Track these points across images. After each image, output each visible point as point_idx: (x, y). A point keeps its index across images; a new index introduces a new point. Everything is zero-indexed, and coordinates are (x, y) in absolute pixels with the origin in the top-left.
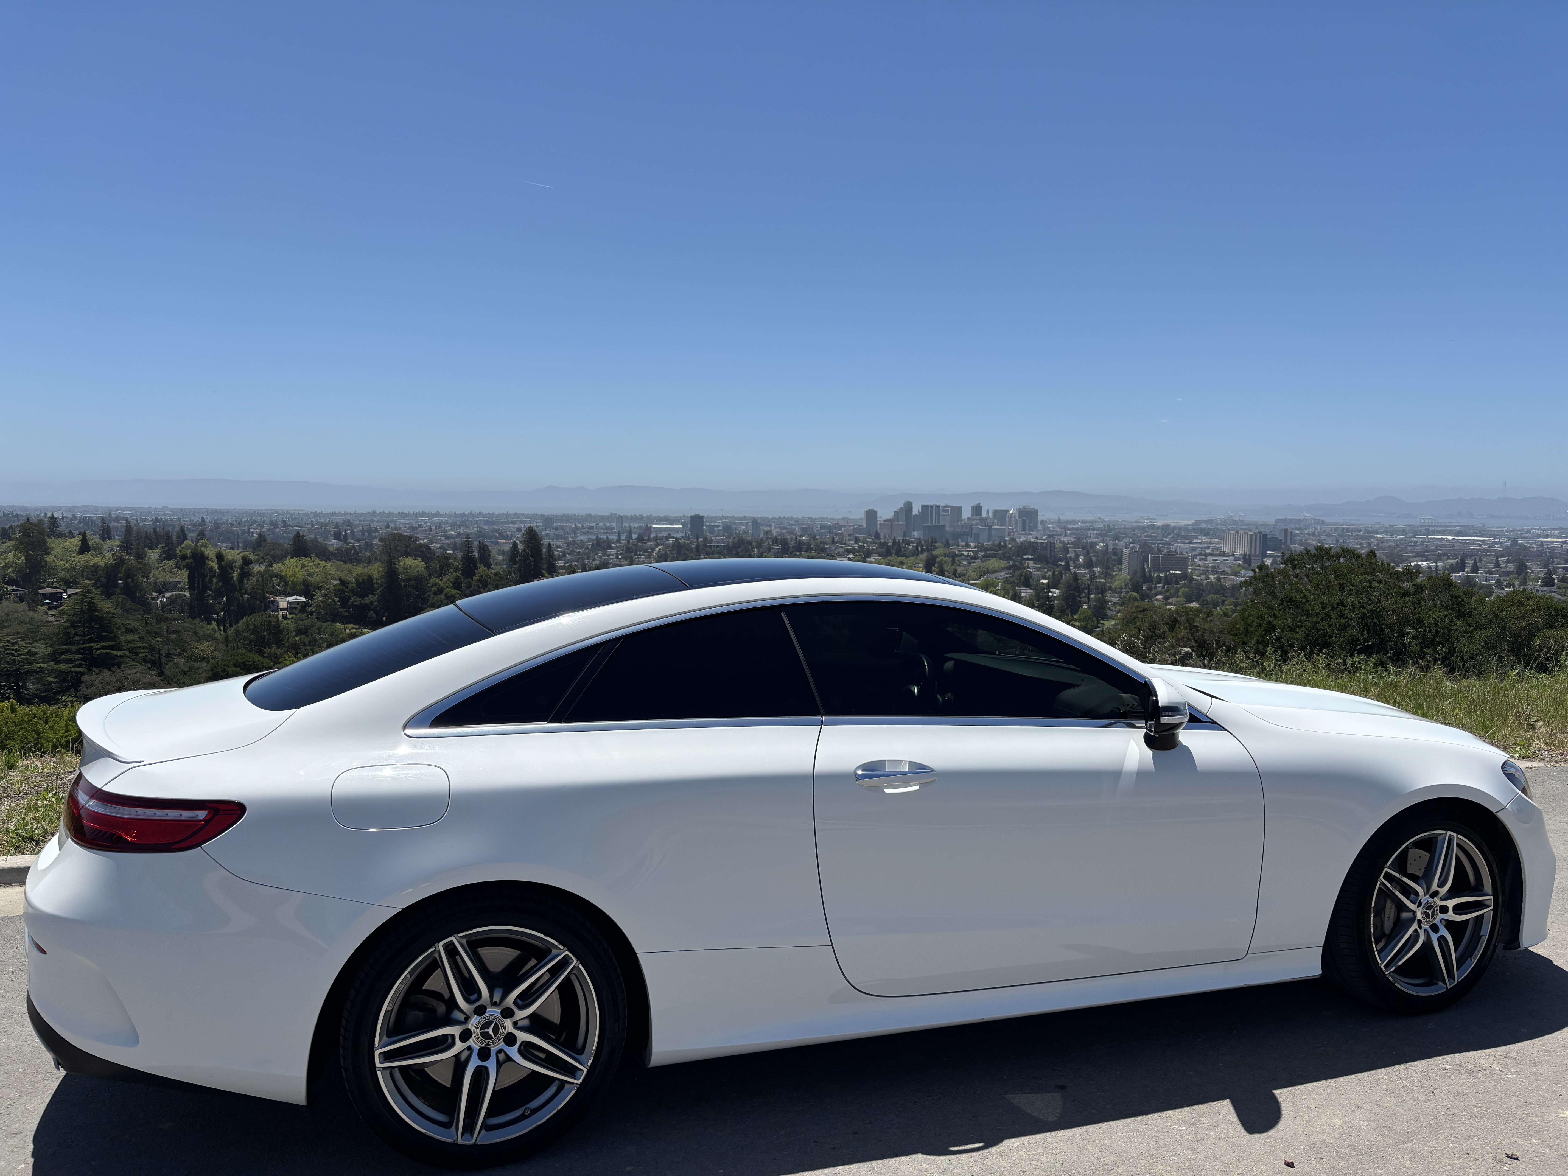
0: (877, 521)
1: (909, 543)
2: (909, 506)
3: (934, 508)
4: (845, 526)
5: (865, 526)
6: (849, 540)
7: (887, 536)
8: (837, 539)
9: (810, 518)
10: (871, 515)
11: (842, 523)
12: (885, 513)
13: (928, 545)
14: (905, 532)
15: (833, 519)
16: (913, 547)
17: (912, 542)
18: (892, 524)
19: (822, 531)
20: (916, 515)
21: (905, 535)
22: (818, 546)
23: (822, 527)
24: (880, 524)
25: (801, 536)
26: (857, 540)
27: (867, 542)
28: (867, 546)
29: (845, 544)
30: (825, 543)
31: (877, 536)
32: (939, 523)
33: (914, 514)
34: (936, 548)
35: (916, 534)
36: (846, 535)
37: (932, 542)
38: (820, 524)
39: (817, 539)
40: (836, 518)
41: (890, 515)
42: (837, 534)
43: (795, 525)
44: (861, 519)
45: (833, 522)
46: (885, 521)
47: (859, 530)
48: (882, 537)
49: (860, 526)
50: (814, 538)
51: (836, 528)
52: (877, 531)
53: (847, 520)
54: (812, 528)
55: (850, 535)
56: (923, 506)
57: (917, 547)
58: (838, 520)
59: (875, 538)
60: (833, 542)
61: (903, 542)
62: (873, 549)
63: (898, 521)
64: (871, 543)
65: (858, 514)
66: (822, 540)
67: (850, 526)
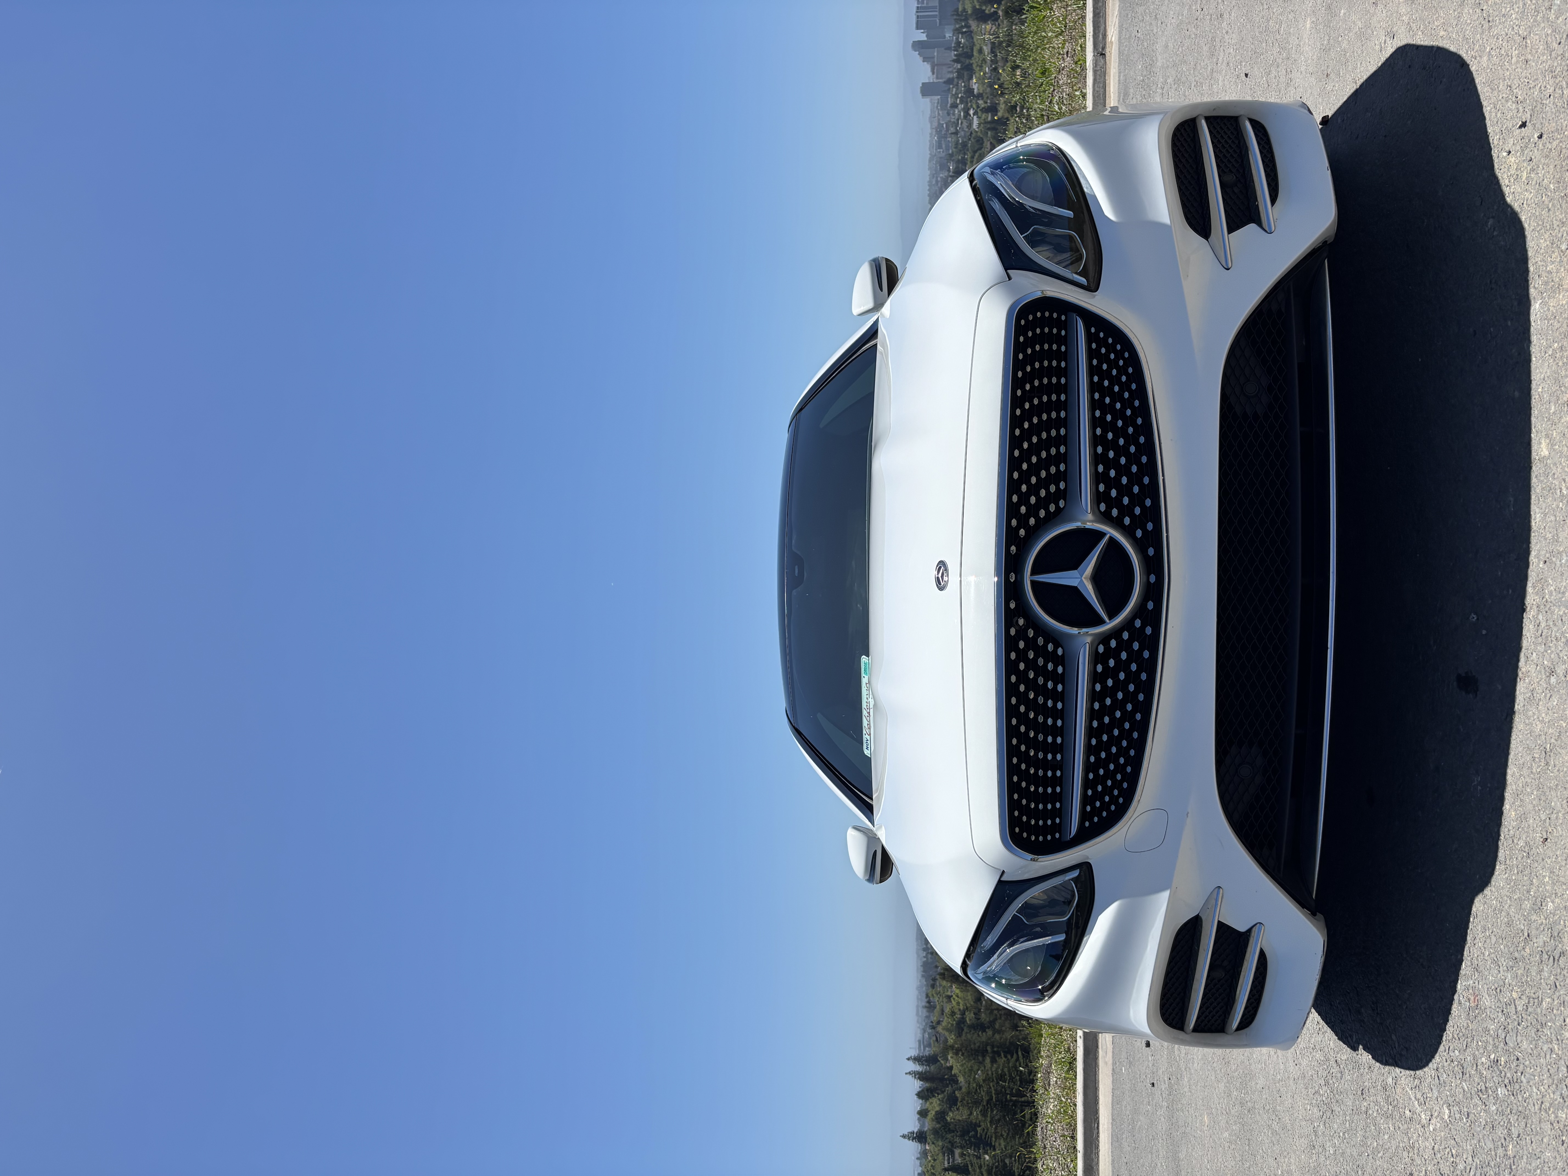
0: (933, 83)
1: (958, 43)
2: (918, 46)
3: (920, 14)
4: (939, 120)
5: (939, 97)
6: (954, 114)
7: (950, 69)
8: (952, 130)
9: (930, 161)
10: (927, 90)
11: (935, 124)
12: (925, 73)
13: (961, 20)
14: (946, 49)
15: (931, 134)
16: (962, 37)
17: (957, 39)
18: (937, 65)
19: (944, 146)
20: (927, 36)
21: (949, 48)
22: (960, 151)
23: (940, 147)
24: (937, 78)
25: (949, 170)
26: (954, 106)
27: (957, 94)
28: (961, 93)
29: (958, 120)
30: (957, 143)
31: (950, 81)
32: (935, 7)
33: (925, 39)
34: (964, 10)
35: (948, 35)
36: (948, 119)
37: (958, 15)
38: (936, 150)
39: (953, 152)
40: (929, 131)
41: (927, 67)
42: (948, 129)
43: (937, 177)
44: (931, 102)
45: (934, 133)
46: (933, 73)
47: (943, 104)
48: (951, 76)
49: (938, 103)
50: (951, 155)
51: (941, 131)
52: (945, 82)
53: (932, 117)
54: (941, 158)
55: (948, 114)
56: (917, 28)
57: (963, 33)
58: (932, 128)
59: (953, 84)
60: (956, 133)
61: (957, 51)
62: (965, 86)
63: (933, 58)
64: (957, 89)
65: (926, 104)
66: (954, 146)
67: (939, 114)
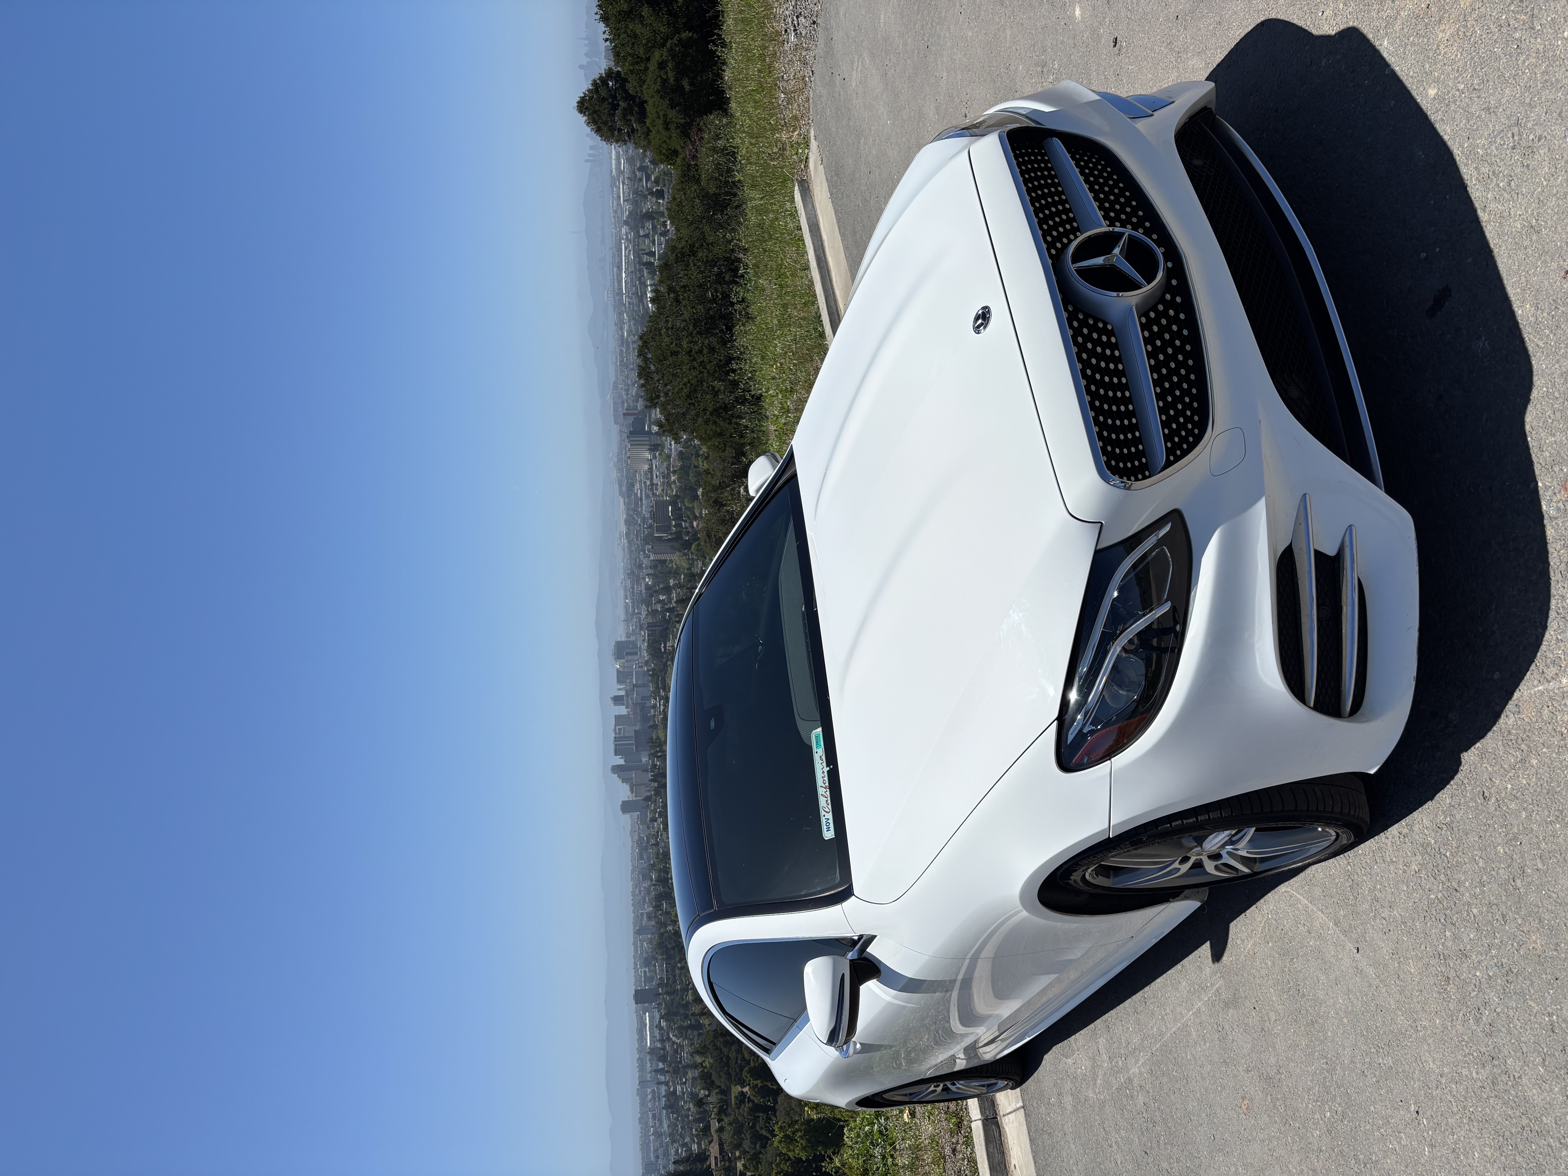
0: (633, 800)
1: (654, 766)
2: (616, 769)
3: (617, 743)
4: (639, 834)
5: (639, 813)
6: (653, 828)
7: (648, 788)
8: (653, 841)
9: (632, 873)
10: (626, 807)
11: (636, 838)
12: (624, 792)
13: (656, 747)
14: (644, 771)
15: (632, 847)
16: (657, 760)
17: (653, 762)
18: (635, 785)
19: (645, 857)
20: (625, 761)
21: (646, 771)
22: (662, 860)
23: (641, 858)
24: (636, 797)
25: (652, 880)
26: (654, 820)
27: (655, 809)
28: (659, 808)
29: (658, 832)
30: (658, 854)
31: (648, 799)
32: (632, 737)
33: (624, 763)
34: (658, 738)
35: (645, 759)
36: (648, 832)
37: (652, 742)
38: (638, 861)
39: (654, 862)
40: (630, 844)
41: (626, 788)
42: (648, 842)
43: (640, 887)
44: (631, 817)
45: (635, 846)
46: (632, 793)
47: (642, 819)
48: (649, 794)
49: (638, 818)
50: (653, 865)
51: (641, 844)
52: (643, 800)
53: (632, 832)
54: (643, 868)
55: (648, 828)
56: (616, 755)
57: (658, 757)
58: (633, 842)
59: (651, 801)
60: (657, 844)
61: (653, 772)
62: (662, 802)
63: (632, 779)
64: (655, 805)
65: (627, 820)
66: (655, 856)
67: (639, 828)
